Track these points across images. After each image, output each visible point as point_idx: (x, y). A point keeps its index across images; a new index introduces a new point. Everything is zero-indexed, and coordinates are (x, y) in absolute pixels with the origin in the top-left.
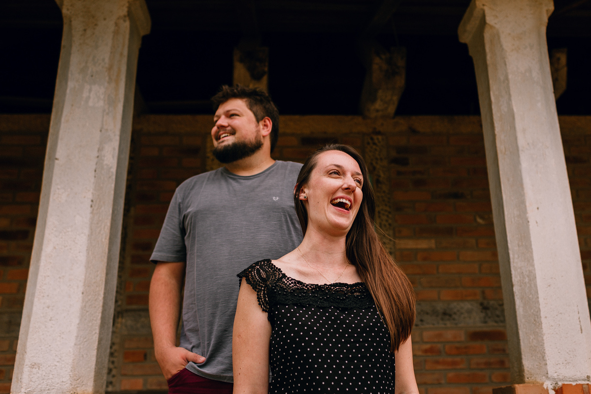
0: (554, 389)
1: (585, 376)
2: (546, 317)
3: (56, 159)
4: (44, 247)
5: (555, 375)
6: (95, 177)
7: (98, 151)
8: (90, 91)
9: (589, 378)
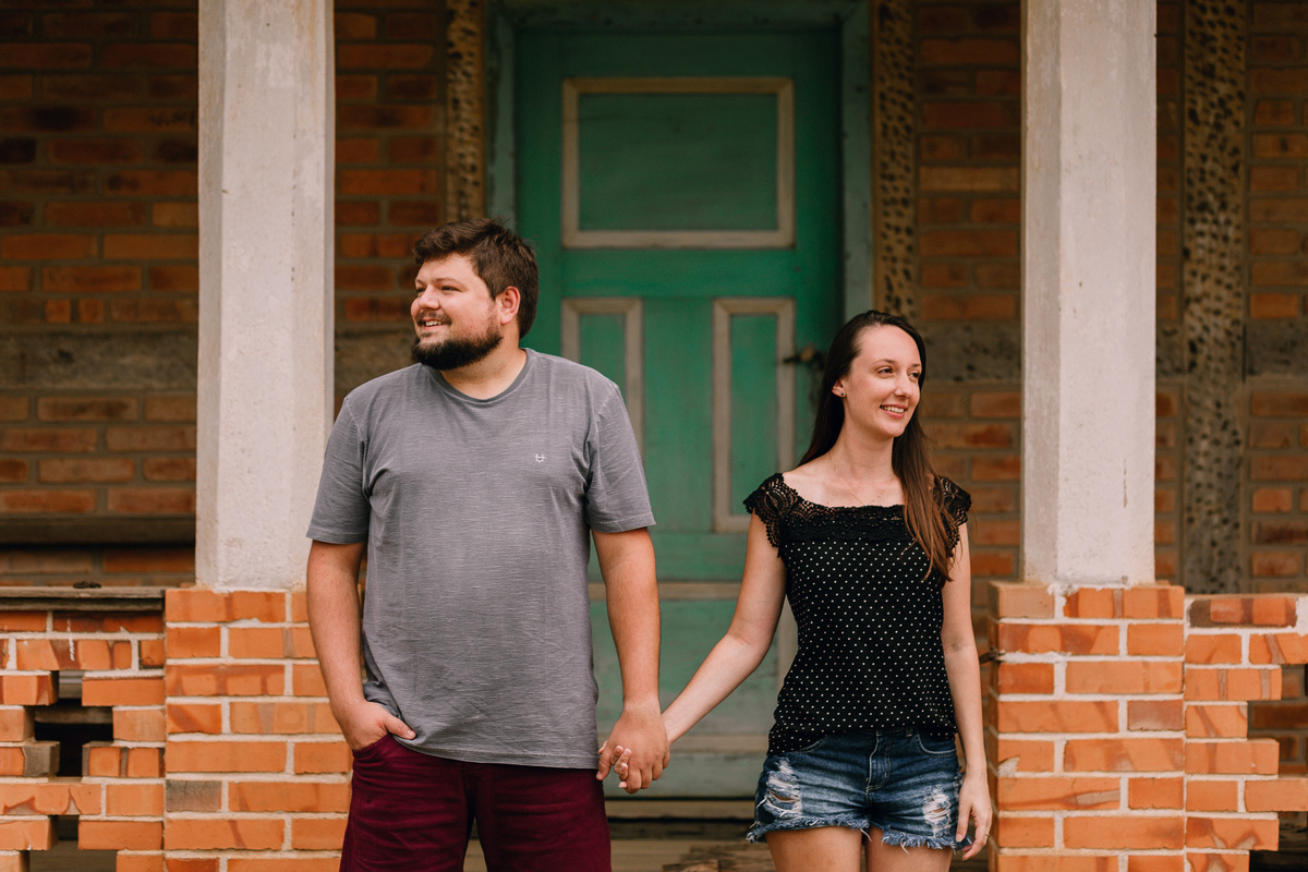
0: (1065, 596)
1: (1119, 576)
2: (1067, 480)
3: (224, 191)
4: (223, 350)
5: (1069, 574)
6: (293, 225)
7: (294, 176)
8: (268, 56)
9: (1124, 579)
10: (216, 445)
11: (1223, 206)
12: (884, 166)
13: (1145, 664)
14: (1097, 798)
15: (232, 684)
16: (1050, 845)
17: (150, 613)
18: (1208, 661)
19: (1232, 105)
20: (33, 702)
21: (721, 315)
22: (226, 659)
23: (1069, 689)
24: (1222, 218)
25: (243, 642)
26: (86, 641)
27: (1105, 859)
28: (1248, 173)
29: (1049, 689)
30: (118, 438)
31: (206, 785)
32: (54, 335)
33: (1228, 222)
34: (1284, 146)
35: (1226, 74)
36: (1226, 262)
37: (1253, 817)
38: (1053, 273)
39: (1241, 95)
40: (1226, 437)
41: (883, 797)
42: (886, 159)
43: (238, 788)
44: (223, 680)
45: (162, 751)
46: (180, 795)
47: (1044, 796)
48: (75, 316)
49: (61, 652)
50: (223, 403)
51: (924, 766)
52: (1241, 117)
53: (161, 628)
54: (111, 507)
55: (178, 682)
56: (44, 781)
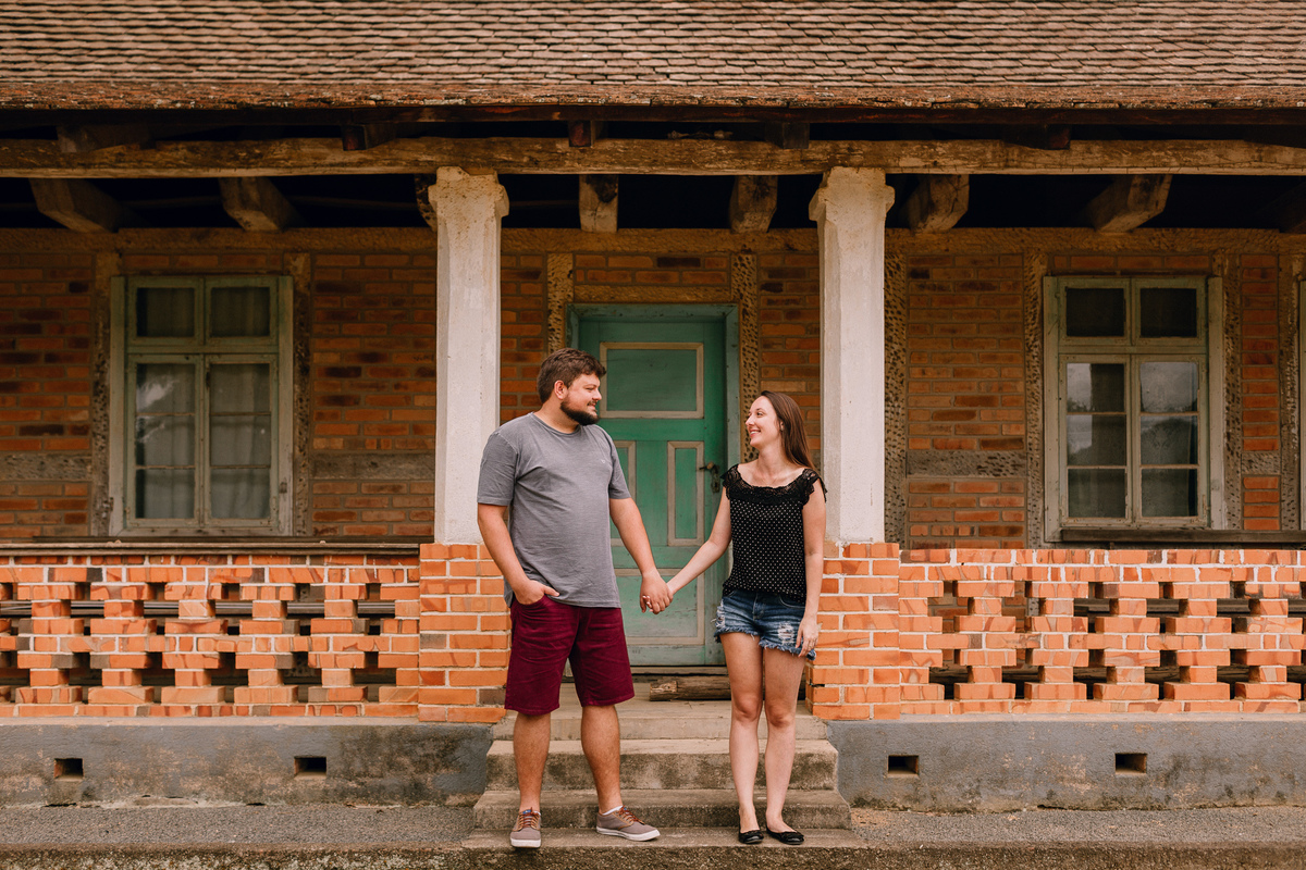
0: (844, 547)
1: (868, 537)
3: (448, 357)
5: (845, 537)
6: (481, 372)
7: (482, 350)
8: (470, 294)
9: (871, 539)
10: (444, 475)
11: (897, 399)
12: (745, 380)
13: (881, 579)
14: (859, 642)
15: (451, 588)
16: (837, 664)
17: (413, 556)
18: (909, 579)
19: (900, 354)
20: (357, 598)
21: (671, 448)
22: (448, 576)
23: (845, 591)
24: (896, 405)
25: (457, 568)
26: (382, 570)
27: (863, 670)
28: (908, 384)
29: (836, 591)
30: (398, 501)
31: (439, 636)
32: (369, 455)
33: (899, 406)
34: (924, 373)
35: (897, 340)
36: (898, 424)
37: (930, 651)
38: (838, 397)
39: (904, 350)
40: (898, 502)
41: (761, 623)
42: (746, 377)
43: (454, 638)
44: (447, 586)
45: (418, 621)
46: (427, 641)
47: (834, 641)
48: (379, 446)
49: (370, 574)
50: (448, 453)
51: (782, 611)
52: (904, 360)
53: (418, 563)
54: (395, 533)
55: (426, 587)
56: (362, 635)
